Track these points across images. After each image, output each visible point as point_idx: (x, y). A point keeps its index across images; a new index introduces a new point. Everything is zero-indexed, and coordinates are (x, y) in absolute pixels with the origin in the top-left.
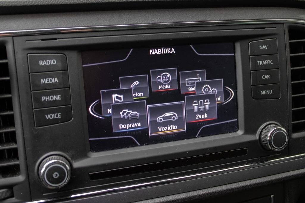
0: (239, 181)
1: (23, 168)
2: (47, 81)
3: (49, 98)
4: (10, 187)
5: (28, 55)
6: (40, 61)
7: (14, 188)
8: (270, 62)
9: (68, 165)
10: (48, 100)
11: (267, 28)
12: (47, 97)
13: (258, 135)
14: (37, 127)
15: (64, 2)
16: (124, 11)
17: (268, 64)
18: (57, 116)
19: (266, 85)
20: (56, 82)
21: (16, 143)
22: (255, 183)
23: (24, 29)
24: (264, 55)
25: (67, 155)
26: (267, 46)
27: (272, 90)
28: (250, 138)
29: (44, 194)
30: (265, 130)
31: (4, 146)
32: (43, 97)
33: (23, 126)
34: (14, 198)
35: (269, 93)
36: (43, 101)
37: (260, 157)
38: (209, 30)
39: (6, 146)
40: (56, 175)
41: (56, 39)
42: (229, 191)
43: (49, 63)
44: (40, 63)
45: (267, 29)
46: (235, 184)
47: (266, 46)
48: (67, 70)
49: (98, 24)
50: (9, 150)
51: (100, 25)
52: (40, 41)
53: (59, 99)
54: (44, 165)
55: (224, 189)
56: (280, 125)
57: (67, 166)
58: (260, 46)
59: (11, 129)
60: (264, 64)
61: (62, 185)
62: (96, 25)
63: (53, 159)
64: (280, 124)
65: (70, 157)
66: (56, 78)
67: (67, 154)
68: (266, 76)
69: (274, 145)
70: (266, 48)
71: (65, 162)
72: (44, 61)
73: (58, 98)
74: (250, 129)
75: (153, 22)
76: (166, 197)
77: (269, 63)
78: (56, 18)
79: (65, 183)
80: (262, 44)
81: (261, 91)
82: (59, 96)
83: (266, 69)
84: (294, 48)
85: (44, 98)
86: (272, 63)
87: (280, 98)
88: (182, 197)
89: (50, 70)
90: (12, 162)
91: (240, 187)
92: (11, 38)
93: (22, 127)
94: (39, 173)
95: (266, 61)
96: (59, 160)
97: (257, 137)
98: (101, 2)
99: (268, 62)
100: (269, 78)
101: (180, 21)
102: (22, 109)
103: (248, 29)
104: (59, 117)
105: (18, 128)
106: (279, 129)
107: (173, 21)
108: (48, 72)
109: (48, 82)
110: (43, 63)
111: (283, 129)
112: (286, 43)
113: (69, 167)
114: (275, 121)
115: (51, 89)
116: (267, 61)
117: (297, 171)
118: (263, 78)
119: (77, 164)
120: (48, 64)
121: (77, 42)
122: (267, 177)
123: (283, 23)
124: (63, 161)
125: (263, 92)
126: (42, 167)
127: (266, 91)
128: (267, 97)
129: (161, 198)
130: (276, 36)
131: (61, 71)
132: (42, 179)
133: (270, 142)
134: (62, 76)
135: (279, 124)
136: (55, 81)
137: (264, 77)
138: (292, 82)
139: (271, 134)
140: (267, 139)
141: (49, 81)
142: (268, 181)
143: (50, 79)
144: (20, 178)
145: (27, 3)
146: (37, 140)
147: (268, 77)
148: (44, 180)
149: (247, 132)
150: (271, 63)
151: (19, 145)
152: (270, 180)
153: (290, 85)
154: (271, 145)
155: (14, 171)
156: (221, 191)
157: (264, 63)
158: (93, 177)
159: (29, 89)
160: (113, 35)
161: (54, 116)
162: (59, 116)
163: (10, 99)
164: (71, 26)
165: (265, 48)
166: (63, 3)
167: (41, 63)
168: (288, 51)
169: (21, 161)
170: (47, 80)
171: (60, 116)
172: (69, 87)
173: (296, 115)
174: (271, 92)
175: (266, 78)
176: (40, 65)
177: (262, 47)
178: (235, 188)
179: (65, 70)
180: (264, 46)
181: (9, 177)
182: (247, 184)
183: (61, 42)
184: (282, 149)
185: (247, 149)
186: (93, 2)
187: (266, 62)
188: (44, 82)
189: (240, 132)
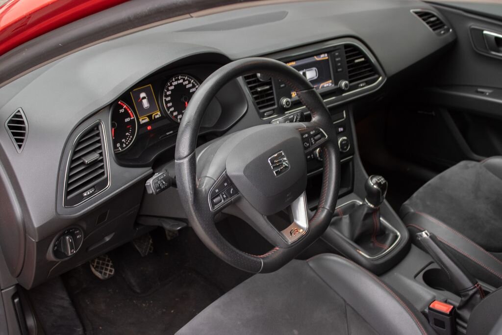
1: (276, 103)
4: (273, 110)
7: (275, 110)
14: (279, 90)
19: (339, 67)
21: (273, 95)
24: (338, 57)
28: (336, 87)
30: (341, 83)
31: (269, 97)
33: (275, 90)
34: (275, 113)
35: (340, 70)
37: (340, 94)
39: (271, 97)
40: (288, 103)
45: (337, 48)
74: (336, 84)
81: (338, 70)
83: (339, 62)
84: (346, 52)
87: (344, 71)
90: (273, 102)
95: (338, 59)
97: (339, 86)
100: (340, 65)
103: (332, 49)
106: (346, 83)
112: (344, 51)
114: (344, 80)
122: (342, 101)
123: (342, 44)
130: (340, 49)
135: (346, 81)
137: (338, 65)
139: (343, 84)
140: (342, 86)
144: (276, 106)
150: (340, 59)
151: (275, 96)
153: (347, 66)
154: (344, 88)
155: (273, 105)
168: (345, 54)
169: (275, 101)
173: (350, 77)
177: (337, 54)
184: (348, 89)
185: (336, 91)
189: (333, 85)
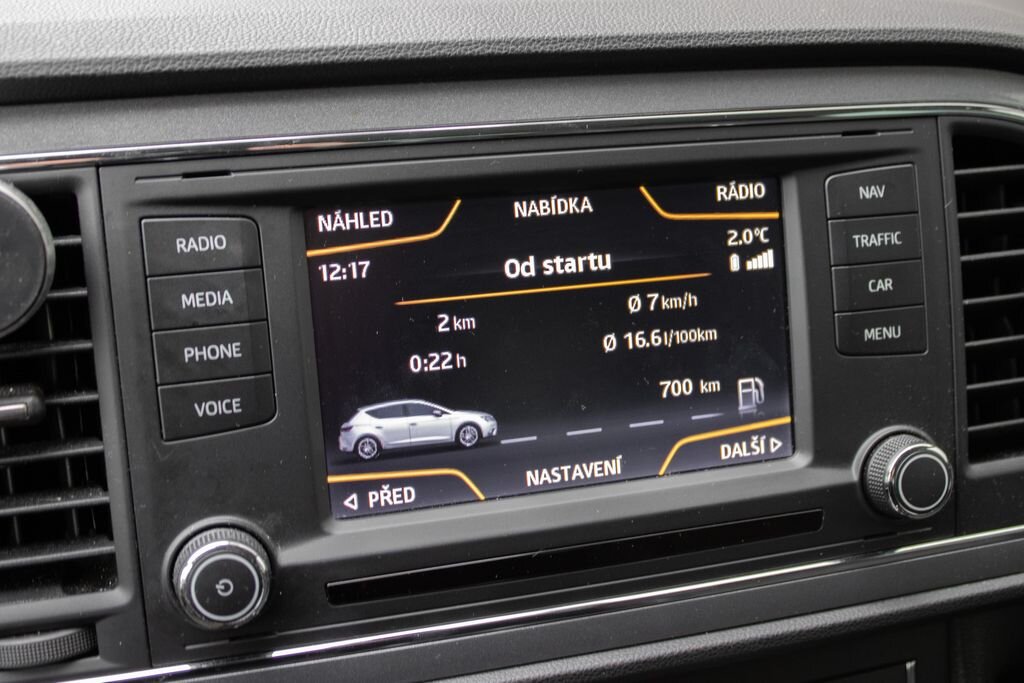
0: (797, 613)
1: (125, 564)
2: (198, 300)
3: (206, 353)
4: (87, 624)
5: (143, 221)
6: (178, 241)
7: (100, 626)
8: (895, 239)
9: (262, 558)
10: (201, 357)
11: (882, 131)
12: (200, 350)
13: (857, 468)
14: (167, 440)
15: (252, 61)
16: (434, 85)
17: (886, 243)
18: (229, 406)
19: (881, 309)
20: (227, 302)
21: (105, 489)
22: (847, 619)
23: (130, 142)
24: (873, 216)
25: (261, 526)
26: (884, 188)
27: (899, 328)
28: (829, 477)
29: (189, 648)
30: (877, 452)
31: (68, 499)
32: (186, 350)
33: (126, 439)
34: (98, 658)
35: (890, 336)
36: (187, 360)
37: (866, 538)
38: (698, 139)
39: (74, 499)
40: (227, 587)
41: (226, 173)
42: (765, 644)
43: (204, 244)
44: (178, 246)
45: (881, 136)
46: (786, 621)
47: (881, 189)
48: (262, 267)
49: (354, 127)
50: (83, 511)
51: (359, 128)
52: (179, 179)
53: (235, 355)
54: (190, 555)
55: (748, 636)
56: (928, 438)
57: (259, 559)
58: (861, 189)
59: (90, 446)
60: (873, 244)
61: (244, 619)
62: (349, 128)
63: (217, 539)
64: (929, 433)
65: (268, 533)
66: (226, 292)
67: (260, 522)
68: (880, 281)
69: (908, 500)
70: (881, 195)
71: (253, 548)
72: (192, 240)
73: (232, 351)
74: (830, 451)
75: (524, 117)
76: (565, 661)
77: (889, 241)
78: (227, 109)
79: (253, 613)
80: (869, 181)
81: (866, 331)
82: (236, 347)
83: (880, 260)
84: (969, 193)
85: (190, 353)
86: (899, 240)
87: (926, 353)
88: (614, 661)
89: (207, 268)
90: (94, 547)
91: (801, 631)
92: (93, 169)
93: (123, 441)
94: (175, 580)
95: (879, 235)
96: (236, 540)
97: (853, 474)
98: (363, 59)
99: (886, 239)
100: (891, 288)
101: (607, 113)
102: (122, 386)
103: (823, 137)
104: (235, 410)
105: (111, 445)
106: (924, 450)
107: (584, 113)
108: (202, 271)
109: (201, 302)
110: (186, 246)
111: (936, 450)
112: (944, 178)
113: (266, 563)
114: (913, 425)
115: (210, 326)
116: (882, 237)
117: (984, 583)
118: (871, 290)
119: (289, 556)
120: (201, 249)
121: (290, 181)
122: (887, 602)
123: (935, 117)
124: (246, 544)
125: (872, 334)
126: (184, 564)
127: (881, 331)
128: (883, 347)
129: (549, 664)
130: (911, 157)
131: (242, 271)
132: (183, 599)
133: (893, 489)
134: (243, 285)
135: (923, 434)
136: (224, 299)
137: (874, 286)
138: (967, 302)
139: (897, 466)
140: (883, 482)
141: (204, 301)
142: (891, 615)
143: (207, 294)
144: (117, 597)
145: (140, 67)
146: (168, 481)
147: (886, 285)
148: (188, 602)
149: (821, 458)
150: (897, 242)
151: (115, 496)
152: (897, 612)
153: (960, 310)
154: (897, 500)
155: (98, 573)
156: (738, 643)
157: (875, 241)
158: (339, 595)
159: (146, 326)
160: (401, 157)
161: (220, 407)
162: (234, 405)
163: (88, 357)
164: (272, 133)
165: (875, 193)
166: (247, 65)
167: (181, 245)
168: (950, 203)
169: (119, 546)
170: (200, 297)
171: (237, 408)
172: (267, 320)
173: (981, 406)
174: (897, 333)
175: (881, 290)
176: (179, 251)
177: (867, 193)
178: (782, 634)
179: (253, 265)
180: (873, 188)
181: (83, 593)
182: (824, 622)
183: (242, 180)
184: (933, 513)
185: (820, 514)
186: (338, 60)
187: (879, 239)
188: (189, 304)
189: (801, 460)
